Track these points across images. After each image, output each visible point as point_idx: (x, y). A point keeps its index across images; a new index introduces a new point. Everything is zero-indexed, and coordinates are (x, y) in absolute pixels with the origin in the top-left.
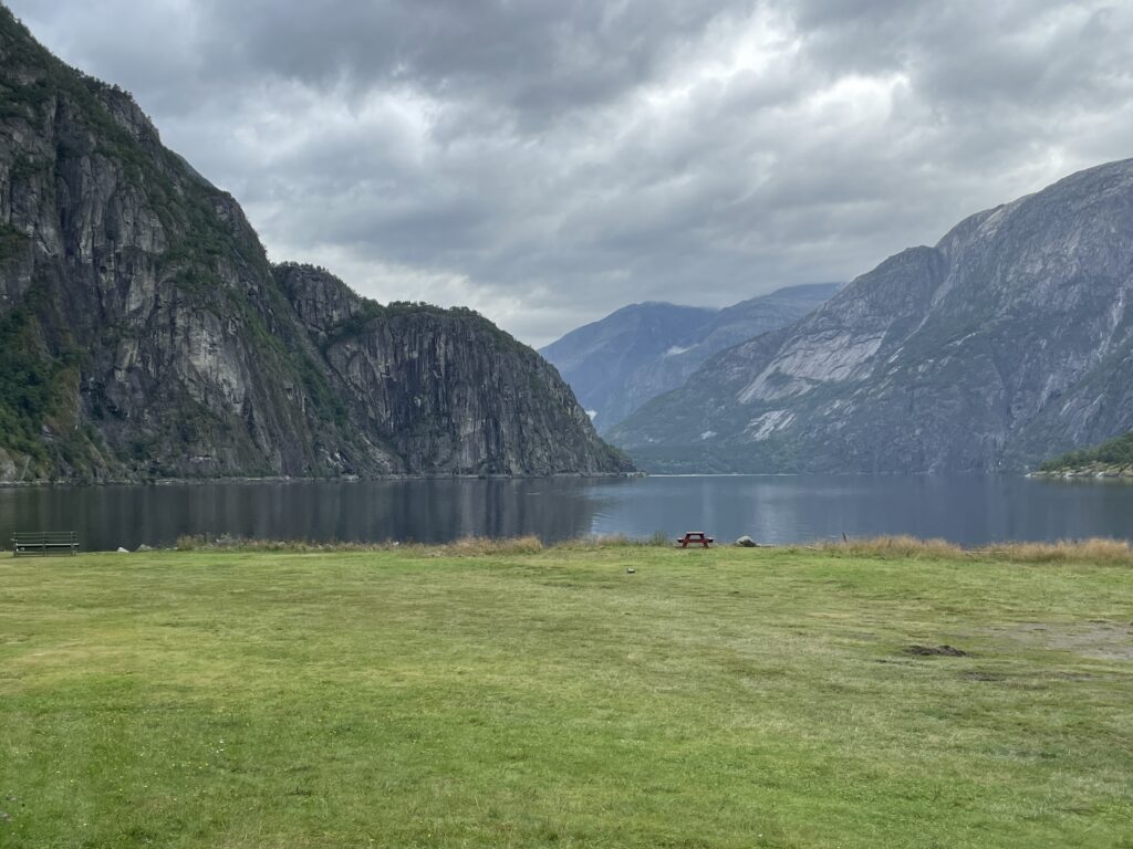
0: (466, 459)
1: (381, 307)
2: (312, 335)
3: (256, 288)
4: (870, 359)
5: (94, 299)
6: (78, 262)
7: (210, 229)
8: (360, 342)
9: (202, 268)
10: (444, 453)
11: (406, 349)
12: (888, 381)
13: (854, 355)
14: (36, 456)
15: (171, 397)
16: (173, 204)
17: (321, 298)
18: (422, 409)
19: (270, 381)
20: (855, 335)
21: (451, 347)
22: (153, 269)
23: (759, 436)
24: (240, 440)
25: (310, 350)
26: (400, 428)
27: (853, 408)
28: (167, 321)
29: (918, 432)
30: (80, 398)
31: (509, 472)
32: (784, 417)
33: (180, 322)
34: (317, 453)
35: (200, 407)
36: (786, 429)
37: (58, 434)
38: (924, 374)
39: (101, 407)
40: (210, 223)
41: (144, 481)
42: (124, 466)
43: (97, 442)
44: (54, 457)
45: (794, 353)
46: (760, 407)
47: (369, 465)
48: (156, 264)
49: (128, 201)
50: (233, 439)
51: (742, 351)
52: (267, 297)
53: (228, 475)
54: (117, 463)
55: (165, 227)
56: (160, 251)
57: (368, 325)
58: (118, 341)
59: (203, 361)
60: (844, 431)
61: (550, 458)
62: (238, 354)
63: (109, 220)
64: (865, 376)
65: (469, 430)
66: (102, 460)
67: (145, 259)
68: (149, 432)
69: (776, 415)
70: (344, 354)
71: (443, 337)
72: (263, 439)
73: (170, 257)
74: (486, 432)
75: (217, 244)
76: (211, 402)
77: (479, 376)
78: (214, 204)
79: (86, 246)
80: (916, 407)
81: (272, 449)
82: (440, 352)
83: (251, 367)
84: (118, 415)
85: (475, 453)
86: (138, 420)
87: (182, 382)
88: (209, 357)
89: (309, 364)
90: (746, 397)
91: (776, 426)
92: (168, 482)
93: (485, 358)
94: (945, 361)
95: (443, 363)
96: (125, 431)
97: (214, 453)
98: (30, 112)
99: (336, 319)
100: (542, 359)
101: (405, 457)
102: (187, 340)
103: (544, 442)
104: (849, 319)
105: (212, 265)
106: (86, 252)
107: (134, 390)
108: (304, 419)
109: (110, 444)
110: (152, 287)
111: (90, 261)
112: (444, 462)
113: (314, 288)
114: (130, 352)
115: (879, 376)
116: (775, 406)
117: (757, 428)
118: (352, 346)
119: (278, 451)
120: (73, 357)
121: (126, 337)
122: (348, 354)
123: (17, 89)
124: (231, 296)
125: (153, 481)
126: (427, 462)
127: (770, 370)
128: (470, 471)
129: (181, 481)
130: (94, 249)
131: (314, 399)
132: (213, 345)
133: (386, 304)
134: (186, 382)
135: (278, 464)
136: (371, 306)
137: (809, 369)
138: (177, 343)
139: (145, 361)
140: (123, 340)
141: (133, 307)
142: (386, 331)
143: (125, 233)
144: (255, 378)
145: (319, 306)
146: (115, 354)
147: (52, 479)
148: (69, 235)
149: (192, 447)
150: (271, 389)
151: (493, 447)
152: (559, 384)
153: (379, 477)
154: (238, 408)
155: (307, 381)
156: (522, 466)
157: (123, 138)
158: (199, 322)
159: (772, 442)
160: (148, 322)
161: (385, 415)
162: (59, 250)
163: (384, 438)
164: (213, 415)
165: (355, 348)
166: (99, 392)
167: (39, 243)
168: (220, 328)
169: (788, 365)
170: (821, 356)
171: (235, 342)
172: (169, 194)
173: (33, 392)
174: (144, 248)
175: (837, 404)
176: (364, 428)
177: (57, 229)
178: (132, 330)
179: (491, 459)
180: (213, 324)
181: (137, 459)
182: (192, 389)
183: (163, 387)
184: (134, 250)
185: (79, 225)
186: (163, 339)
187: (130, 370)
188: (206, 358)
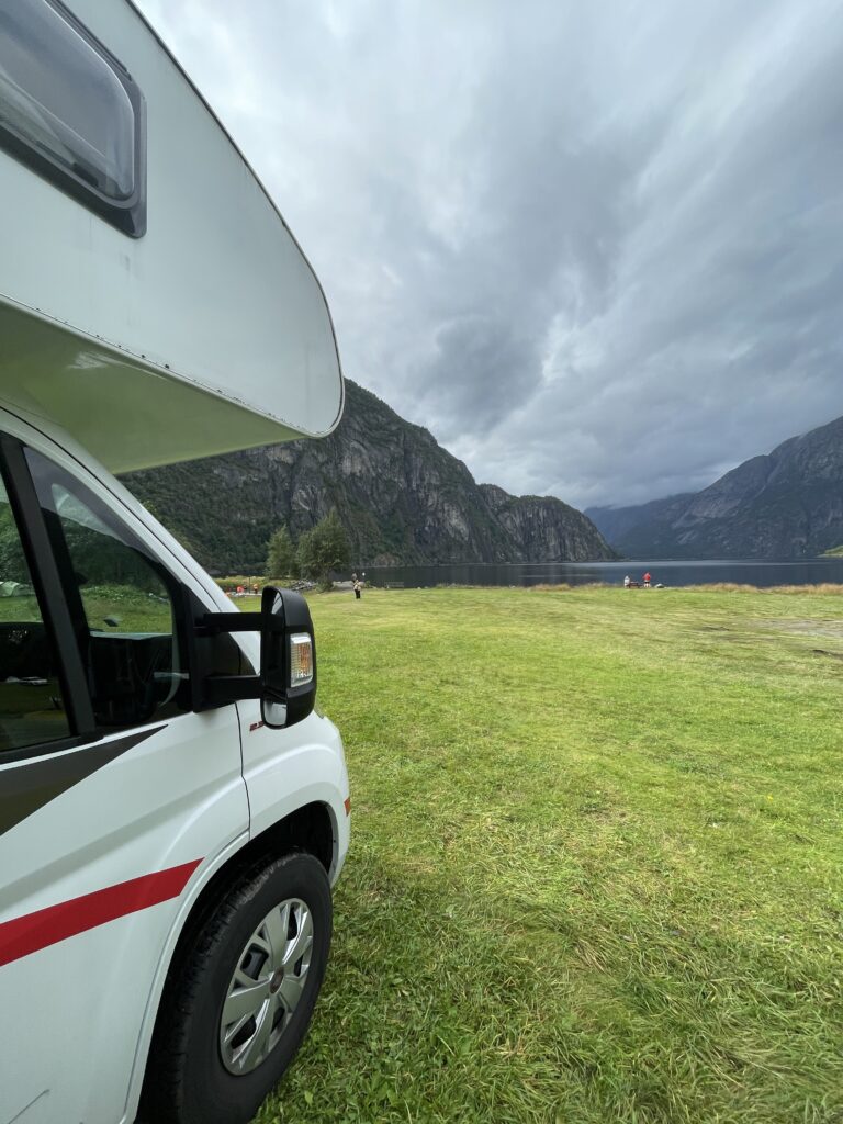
0: (552, 555)
1: (518, 498)
2: (492, 510)
3: (472, 494)
4: (736, 507)
5: (417, 502)
6: (412, 489)
7: (455, 474)
8: (510, 512)
9: (453, 489)
10: (543, 554)
11: (528, 513)
12: (745, 516)
13: (728, 506)
14: (400, 557)
15: (444, 535)
16: (443, 466)
17: (496, 496)
18: (535, 535)
19: (477, 528)
20: (728, 497)
21: (545, 511)
22: (436, 490)
24: (467, 550)
25: (492, 517)
26: (526, 544)
27: (727, 529)
28: (442, 508)
30: (414, 537)
32: (693, 534)
33: (446, 508)
34: (495, 554)
35: (453, 538)
36: (694, 539)
37: (407, 550)
38: (763, 513)
39: (420, 540)
40: (455, 472)
41: (435, 565)
42: (429, 560)
43: (419, 551)
44: (406, 557)
45: (698, 506)
47: (514, 558)
48: (437, 488)
49: (427, 467)
50: (465, 550)
52: (476, 497)
53: (464, 563)
54: (426, 559)
55: (440, 475)
56: (438, 483)
57: (514, 505)
58: (425, 516)
59: (454, 522)
62: (466, 519)
63: (421, 474)
64: (733, 515)
65: (553, 544)
66: (421, 558)
67: (434, 487)
68: (436, 548)
69: (689, 533)
70: (504, 517)
71: (542, 508)
72: (476, 550)
73: (443, 485)
74: (560, 544)
75: (458, 480)
76: (457, 537)
77: (557, 523)
78: (457, 465)
79: (414, 484)
80: (760, 527)
81: (479, 553)
82: (541, 514)
83: (472, 525)
84: (426, 543)
85: (556, 552)
86: (433, 544)
87: (447, 530)
89: (491, 521)
90: (675, 526)
91: (690, 538)
92: (443, 565)
93: (559, 515)
94: (774, 506)
95: (542, 518)
96: (429, 548)
97: (459, 555)
98: (395, 439)
99: (501, 504)
100: (583, 515)
101: (528, 555)
102: (448, 514)
105: (456, 487)
106: (414, 486)
107: (431, 533)
108: (490, 542)
109: (424, 552)
110: (436, 497)
111: (416, 489)
112: (543, 556)
113: (493, 493)
114: (430, 520)
115: (740, 515)
116: (689, 529)
117: (680, 539)
118: (507, 514)
119: (481, 554)
120: (411, 523)
121: (428, 514)
122: (506, 517)
123: (391, 432)
124: (462, 497)
125: (438, 565)
126: (537, 557)
127: (686, 514)
128: (553, 560)
129: (448, 565)
130: (417, 484)
131: (493, 534)
132: (457, 516)
133: (520, 497)
134: (449, 530)
135: (481, 558)
136: (513, 497)
137: (705, 513)
138: (445, 516)
139: (434, 523)
140: (427, 516)
141: (430, 504)
142: (520, 507)
143: (427, 478)
145: (495, 499)
146: (425, 521)
147: (406, 565)
148: (409, 481)
149: (451, 553)
150: (478, 531)
151: (563, 550)
152: (590, 524)
154: (466, 539)
155: (491, 528)
156: (575, 557)
157: (425, 445)
158: (452, 508)
159: (688, 545)
160: (435, 509)
161: (520, 539)
162: (406, 486)
163: (520, 547)
164: (458, 541)
166: (420, 534)
167: (399, 484)
168: (460, 510)
169: (695, 512)
170: (711, 507)
171: (465, 514)
172: (441, 463)
173: (399, 535)
174: (433, 483)
176: (512, 544)
177: (405, 478)
178: (430, 512)
179: (562, 555)
180: (457, 508)
181: (433, 557)
182: (451, 532)
183: (441, 532)
184: (430, 484)
185: (412, 476)
186: (440, 515)
187: (430, 526)
188: (455, 521)
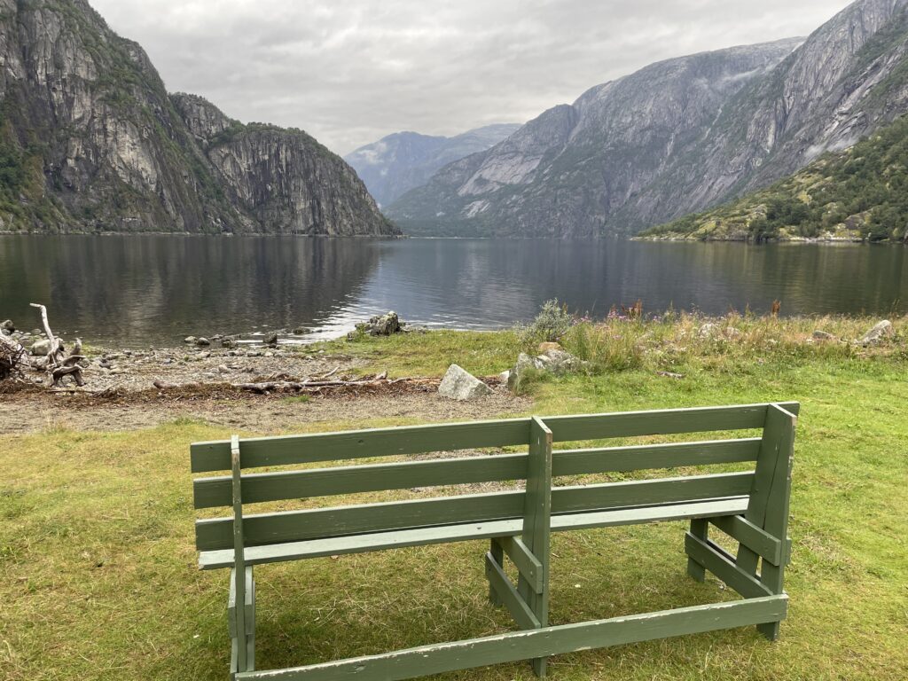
0: (300, 224)
1: (243, 125)
2: (199, 142)
3: (160, 108)
4: (533, 171)
5: (49, 109)
6: (37, 83)
7: (126, 66)
8: (230, 147)
9: (122, 92)
10: (286, 221)
11: (260, 153)
12: (543, 185)
13: (524, 169)
14: (17, 215)
15: (107, 178)
16: (100, 47)
17: (203, 117)
18: (272, 191)
19: (173, 170)
20: (525, 156)
21: (289, 153)
22: (89, 91)
23: (470, 215)
24: (156, 208)
25: (197, 152)
26: (258, 204)
27: (523, 200)
28: (101, 127)
29: (558, 214)
30: (44, 177)
31: (327, 233)
32: (484, 205)
33: (110, 128)
34: (206, 218)
35: (127, 185)
36: (485, 212)
37: (31, 200)
38: (563, 181)
39: (58, 182)
40: (126, 62)
41: (92, 233)
42: (78, 223)
43: (59, 206)
44: (29, 215)
45: (491, 166)
46: (470, 198)
47: (239, 226)
48: (91, 88)
49: (68, 43)
50: (151, 207)
51: (461, 164)
52: (168, 115)
53: (149, 230)
54: (73, 220)
55: (95, 62)
56: (93, 78)
57: (236, 137)
58: (68, 139)
59: (128, 155)
60: (518, 213)
61: (352, 226)
62: (150, 152)
63: (56, 56)
64: (530, 181)
65: (302, 206)
66: (63, 218)
67: (83, 84)
68: (94, 201)
69: (479, 203)
70: (219, 155)
71: (284, 146)
72: (170, 208)
73: (100, 83)
74: (312, 208)
75: (132, 77)
76: (135, 183)
77: (307, 173)
78: (128, 49)
79: (41, 73)
80: (558, 200)
81: (177, 214)
82: (282, 156)
83: (159, 160)
84: (72, 189)
85: (306, 222)
86: (85, 193)
87: (114, 169)
88: (131, 153)
89: (198, 161)
90: (462, 192)
91: (479, 209)
92: (109, 234)
93: (310, 161)
94: (575, 174)
95: (284, 164)
96: (77, 200)
97: (139, 216)
99: (214, 132)
100: (346, 163)
101: (261, 222)
102: (115, 140)
103: (348, 216)
104: (522, 146)
105: (129, 90)
106: (41, 77)
107: (81, 173)
108: (196, 196)
109: (68, 208)
110: (89, 104)
111: (45, 83)
112: (287, 226)
113: (199, 110)
114: (77, 147)
115: (538, 182)
116: (479, 197)
117: (469, 210)
118: (225, 150)
119: (181, 216)
120: (37, 148)
121: (73, 136)
122: (223, 155)
124: (143, 112)
125: (99, 233)
126: (276, 226)
127: (476, 176)
128: (303, 232)
129: (118, 234)
130: (47, 75)
131: (202, 184)
132: (134, 144)
133: (246, 124)
134: (117, 169)
135: (181, 224)
136: (235, 123)
137: (498, 177)
138: (109, 142)
139: (87, 153)
140: (72, 139)
141: (77, 116)
142: (247, 140)
143: (68, 65)
144: (163, 168)
145: (202, 122)
146: (66, 148)
147: (29, 230)
148: (29, 66)
149: (123, 212)
150: (174, 175)
151: (317, 217)
152: (356, 179)
153: (246, 234)
154: (153, 187)
155: (197, 172)
156: (335, 230)
158: (123, 129)
159: (477, 218)
160: (88, 127)
161: (248, 196)
162: (22, 75)
163: (248, 210)
164: (136, 191)
165: (227, 152)
166: (57, 172)
167: (9, 70)
168: (137, 133)
169: (486, 174)
170: (506, 168)
171: (148, 143)
172: (96, 40)
173: (11, 172)
174: (82, 76)
175: (514, 197)
176: (235, 203)
177: (20, 60)
178: (77, 132)
179: (315, 225)
180: (133, 130)
181: (87, 218)
182: (121, 174)
183: (100, 172)
184: (74, 77)
185: (36, 58)
186: (99, 139)
187: (77, 159)
188: (129, 153)
